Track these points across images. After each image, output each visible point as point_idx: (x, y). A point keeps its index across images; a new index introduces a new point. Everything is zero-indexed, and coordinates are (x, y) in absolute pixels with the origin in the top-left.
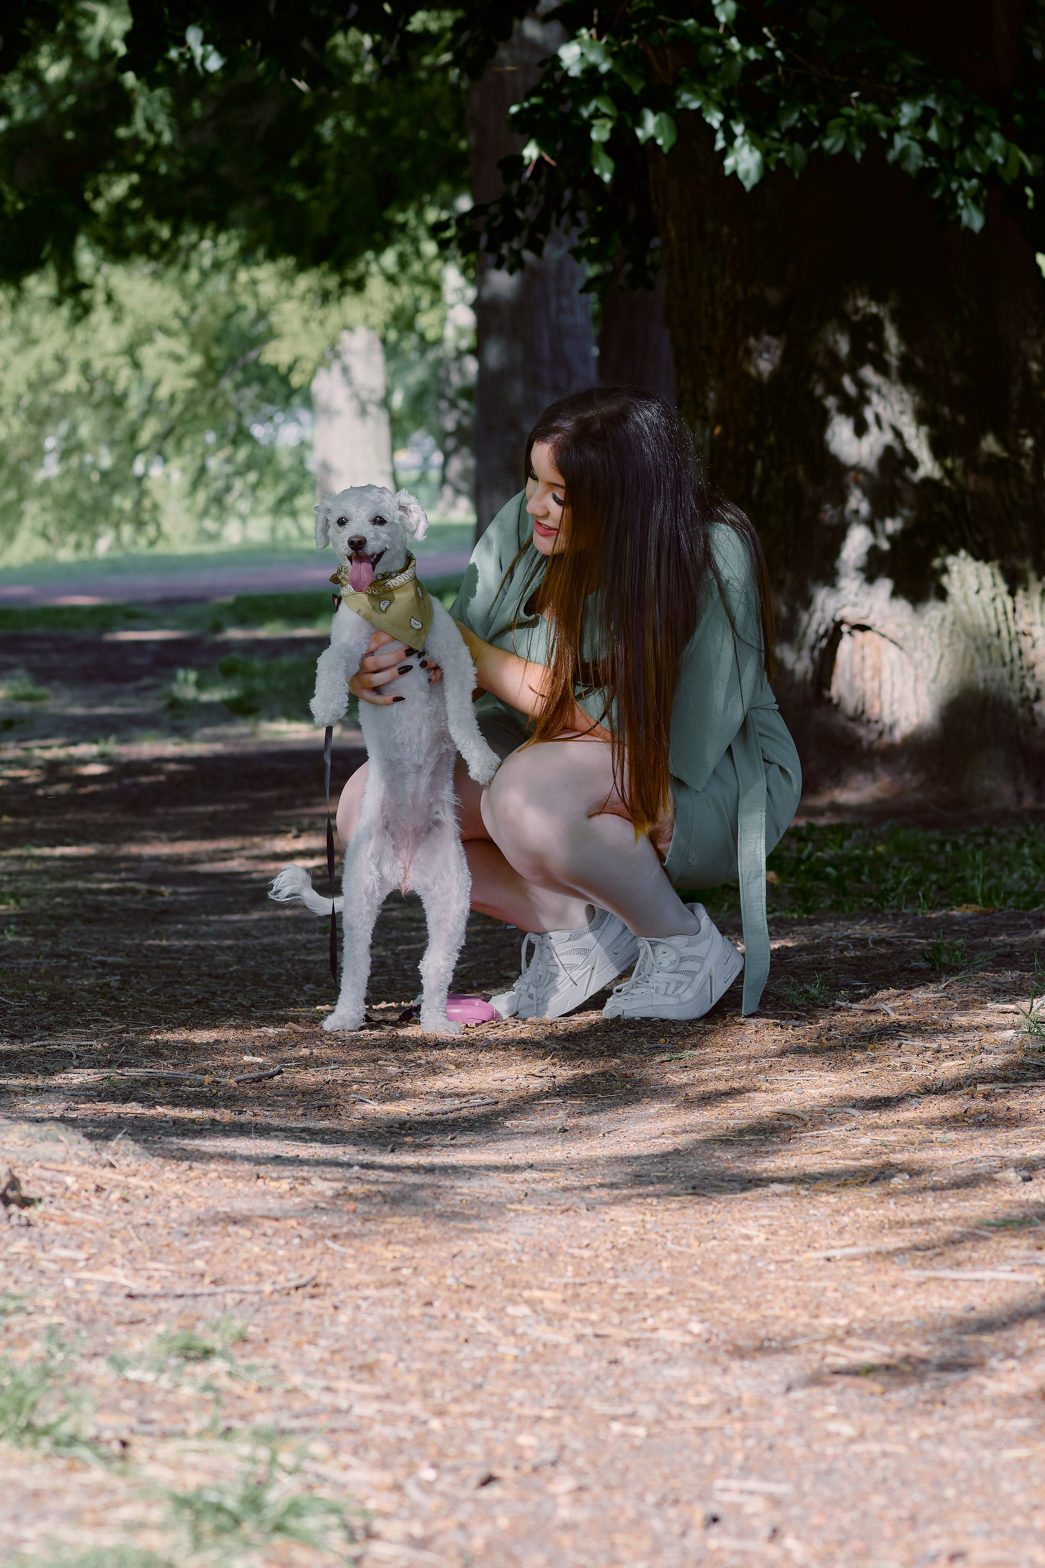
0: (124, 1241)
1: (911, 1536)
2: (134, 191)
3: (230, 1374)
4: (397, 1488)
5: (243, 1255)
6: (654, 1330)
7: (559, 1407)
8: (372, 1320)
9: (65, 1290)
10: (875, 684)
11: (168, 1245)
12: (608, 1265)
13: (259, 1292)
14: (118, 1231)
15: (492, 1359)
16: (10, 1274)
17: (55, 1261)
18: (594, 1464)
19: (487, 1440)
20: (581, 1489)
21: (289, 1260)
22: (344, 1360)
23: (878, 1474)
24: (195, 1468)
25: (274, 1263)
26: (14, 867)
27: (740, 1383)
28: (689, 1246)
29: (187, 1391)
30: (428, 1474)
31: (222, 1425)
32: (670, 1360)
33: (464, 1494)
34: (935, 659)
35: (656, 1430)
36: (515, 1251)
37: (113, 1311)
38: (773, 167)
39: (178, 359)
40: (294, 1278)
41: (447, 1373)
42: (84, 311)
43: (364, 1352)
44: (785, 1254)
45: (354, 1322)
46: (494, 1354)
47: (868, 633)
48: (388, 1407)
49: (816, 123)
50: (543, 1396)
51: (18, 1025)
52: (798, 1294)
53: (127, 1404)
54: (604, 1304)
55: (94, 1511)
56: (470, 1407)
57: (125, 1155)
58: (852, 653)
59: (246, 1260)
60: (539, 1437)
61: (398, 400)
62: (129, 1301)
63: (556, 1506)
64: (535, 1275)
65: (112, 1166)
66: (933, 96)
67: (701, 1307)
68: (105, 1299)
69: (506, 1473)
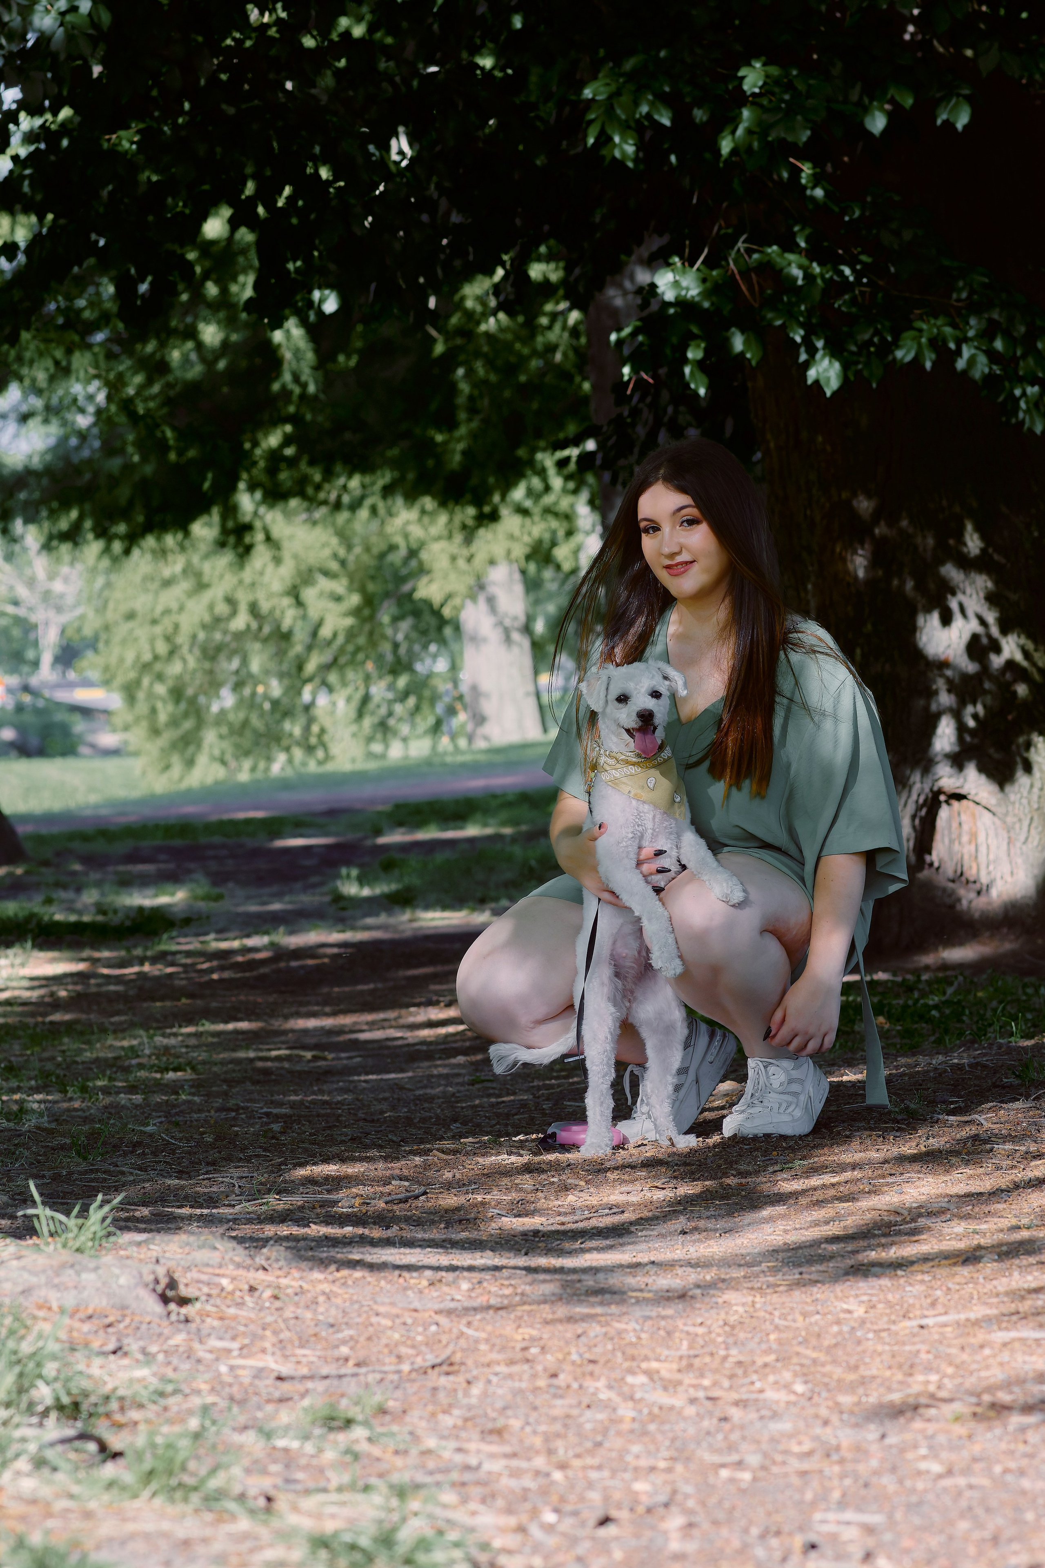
0: (275, 1333)
1: (993, 1554)
2: (287, 441)
3: (370, 1440)
4: (521, 1529)
5: (384, 1341)
6: (761, 1391)
7: (671, 1459)
8: (502, 1391)
9: (220, 1375)
10: (972, 848)
11: (315, 1335)
12: (720, 1339)
13: (399, 1372)
14: (269, 1324)
15: (611, 1421)
16: (169, 1363)
17: (211, 1352)
18: (703, 1504)
19: (605, 1489)
20: (690, 1525)
21: (427, 1344)
22: (475, 1426)
23: (963, 1503)
24: (333, 1516)
25: (413, 1347)
26: (193, 1041)
27: (840, 1433)
28: (794, 1321)
29: (330, 1455)
30: (550, 1517)
31: (361, 1483)
32: (775, 1416)
33: (581, 1533)
34: (1026, 823)
35: (761, 1474)
36: (635, 1330)
37: (264, 1391)
38: (852, 378)
39: (338, 599)
40: (431, 1359)
41: (570, 1434)
42: (245, 551)
43: (494, 1420)
44: (882, 1324)
45: (485, 1394)
46: (613, 1417)
47: (964, 802)
48: (515, 1463)
49: (889, 339)
50: (658, 1450)
51: (185, 1162)
52: (893, 1356)
53: (274, 1468)
54: (715, 1371)
55: (239, 1554)
56: (589, 1461)
57: (277, 1260)
58: (949, 820)
59: (387, 1345)
60: (653, 1484)
61: (540, 627)
62: (279, 1383)
63: (667, 1540)
64: (653, 1350)
65: (265, 1269)
66: (997, 310)
67: (805, 1370)
68: (257, 1382)
69: (623, 1515)
